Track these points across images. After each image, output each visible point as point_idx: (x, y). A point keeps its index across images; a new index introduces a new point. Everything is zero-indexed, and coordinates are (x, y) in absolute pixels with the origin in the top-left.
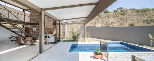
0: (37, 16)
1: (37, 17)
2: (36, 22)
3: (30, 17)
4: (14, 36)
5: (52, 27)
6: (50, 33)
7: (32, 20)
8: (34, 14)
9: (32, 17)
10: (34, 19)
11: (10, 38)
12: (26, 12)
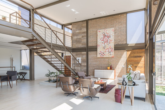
0: (83, 35)
1: (83, 37)
2: (82, 46)
3: (72, 37)
4: (52, 73)
5: (113, 54)
6: (109, 68)
7: (74, 43)
8: (78, 31)
9: (75, 38)
10: (78, 41)
11: (48, 75)
12: (66, 29)
